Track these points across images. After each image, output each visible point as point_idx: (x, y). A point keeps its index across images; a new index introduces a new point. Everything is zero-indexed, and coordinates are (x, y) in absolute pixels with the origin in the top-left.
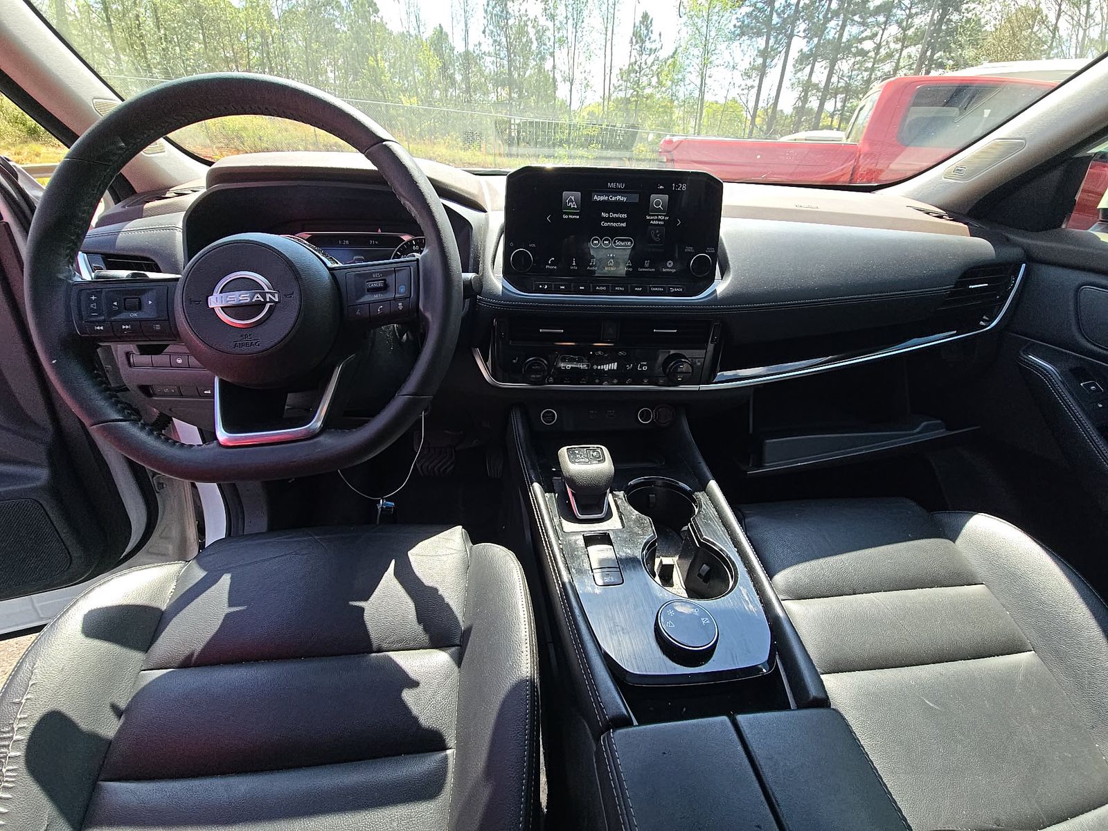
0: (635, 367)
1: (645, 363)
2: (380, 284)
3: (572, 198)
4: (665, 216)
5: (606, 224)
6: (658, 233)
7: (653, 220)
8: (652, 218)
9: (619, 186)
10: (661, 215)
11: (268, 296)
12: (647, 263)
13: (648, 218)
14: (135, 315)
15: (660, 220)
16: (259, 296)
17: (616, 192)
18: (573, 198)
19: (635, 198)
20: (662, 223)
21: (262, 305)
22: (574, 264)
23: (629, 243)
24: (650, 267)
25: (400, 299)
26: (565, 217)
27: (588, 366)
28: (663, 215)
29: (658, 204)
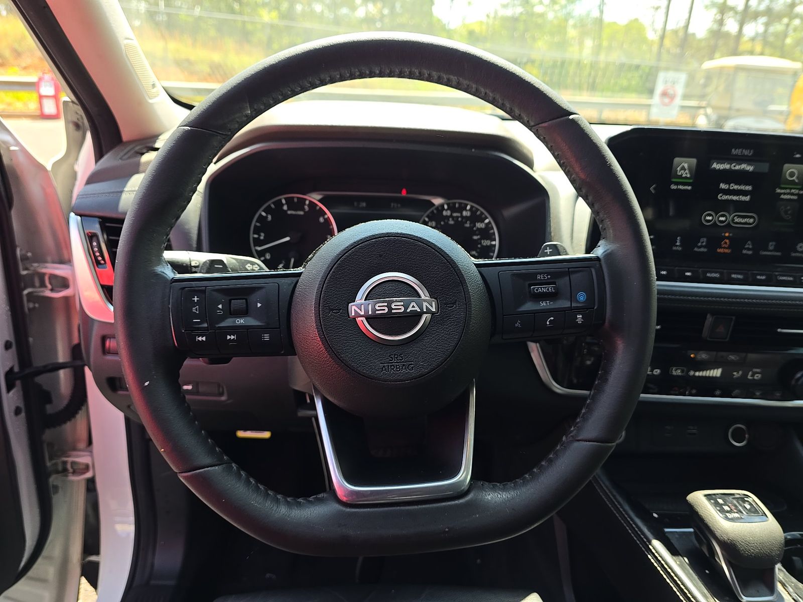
0: (745, 375)
1: (758, 370)
2: (550, 288)
3: (684, 166)
4: (800, 189)
5: (725, 197)
6: (789, 210)
7: (785, 194)
8: (783, 191)
9: (746, 152)
10: (794, 189)
11: (425, 304)
12: (771, 245)
13: (778, 191)
14: (242, 321)
15: (793, 194)
16: (415, 305)
17: (740, 160)
18: (686, 166)
19: (765, 167)
20: (795, 197)
21: (417, 316)
22: (678, 244)
23: (751, 220)
24: (775, 250)
25: (579, 310)
26: (673, 187)
27: (682, 371)
28: (797, 189)
29: (792, 175)
